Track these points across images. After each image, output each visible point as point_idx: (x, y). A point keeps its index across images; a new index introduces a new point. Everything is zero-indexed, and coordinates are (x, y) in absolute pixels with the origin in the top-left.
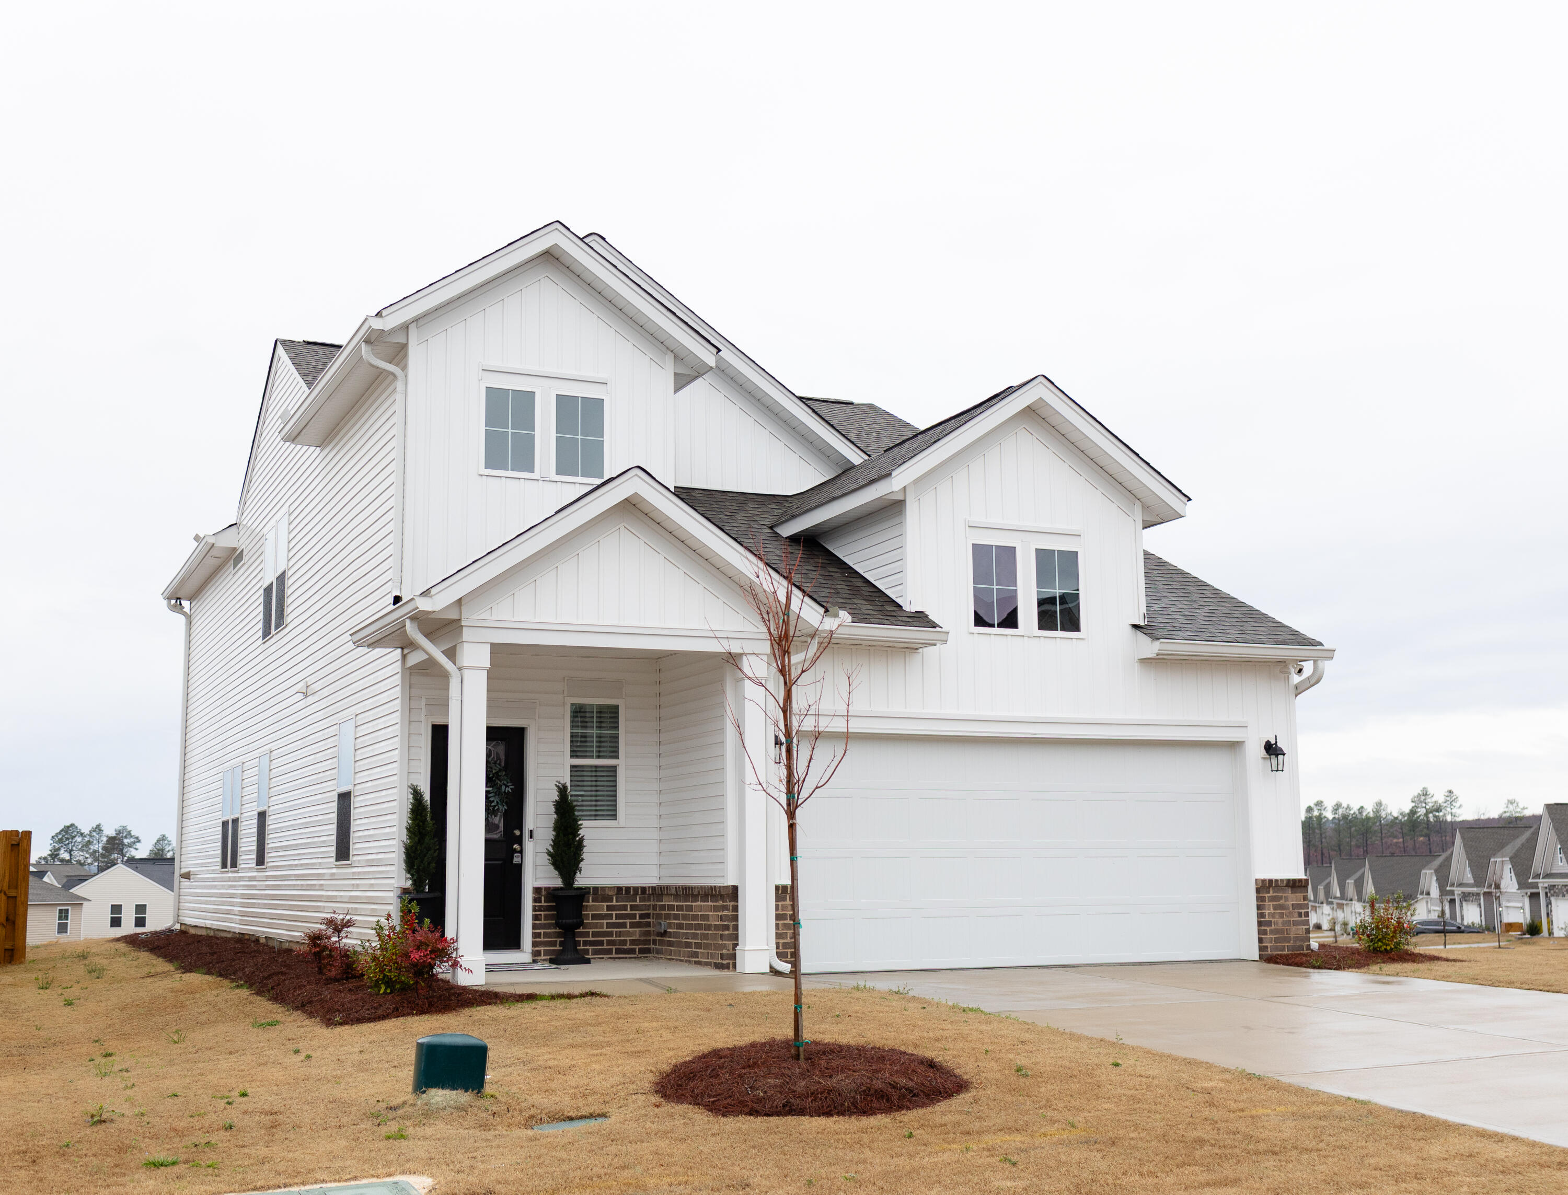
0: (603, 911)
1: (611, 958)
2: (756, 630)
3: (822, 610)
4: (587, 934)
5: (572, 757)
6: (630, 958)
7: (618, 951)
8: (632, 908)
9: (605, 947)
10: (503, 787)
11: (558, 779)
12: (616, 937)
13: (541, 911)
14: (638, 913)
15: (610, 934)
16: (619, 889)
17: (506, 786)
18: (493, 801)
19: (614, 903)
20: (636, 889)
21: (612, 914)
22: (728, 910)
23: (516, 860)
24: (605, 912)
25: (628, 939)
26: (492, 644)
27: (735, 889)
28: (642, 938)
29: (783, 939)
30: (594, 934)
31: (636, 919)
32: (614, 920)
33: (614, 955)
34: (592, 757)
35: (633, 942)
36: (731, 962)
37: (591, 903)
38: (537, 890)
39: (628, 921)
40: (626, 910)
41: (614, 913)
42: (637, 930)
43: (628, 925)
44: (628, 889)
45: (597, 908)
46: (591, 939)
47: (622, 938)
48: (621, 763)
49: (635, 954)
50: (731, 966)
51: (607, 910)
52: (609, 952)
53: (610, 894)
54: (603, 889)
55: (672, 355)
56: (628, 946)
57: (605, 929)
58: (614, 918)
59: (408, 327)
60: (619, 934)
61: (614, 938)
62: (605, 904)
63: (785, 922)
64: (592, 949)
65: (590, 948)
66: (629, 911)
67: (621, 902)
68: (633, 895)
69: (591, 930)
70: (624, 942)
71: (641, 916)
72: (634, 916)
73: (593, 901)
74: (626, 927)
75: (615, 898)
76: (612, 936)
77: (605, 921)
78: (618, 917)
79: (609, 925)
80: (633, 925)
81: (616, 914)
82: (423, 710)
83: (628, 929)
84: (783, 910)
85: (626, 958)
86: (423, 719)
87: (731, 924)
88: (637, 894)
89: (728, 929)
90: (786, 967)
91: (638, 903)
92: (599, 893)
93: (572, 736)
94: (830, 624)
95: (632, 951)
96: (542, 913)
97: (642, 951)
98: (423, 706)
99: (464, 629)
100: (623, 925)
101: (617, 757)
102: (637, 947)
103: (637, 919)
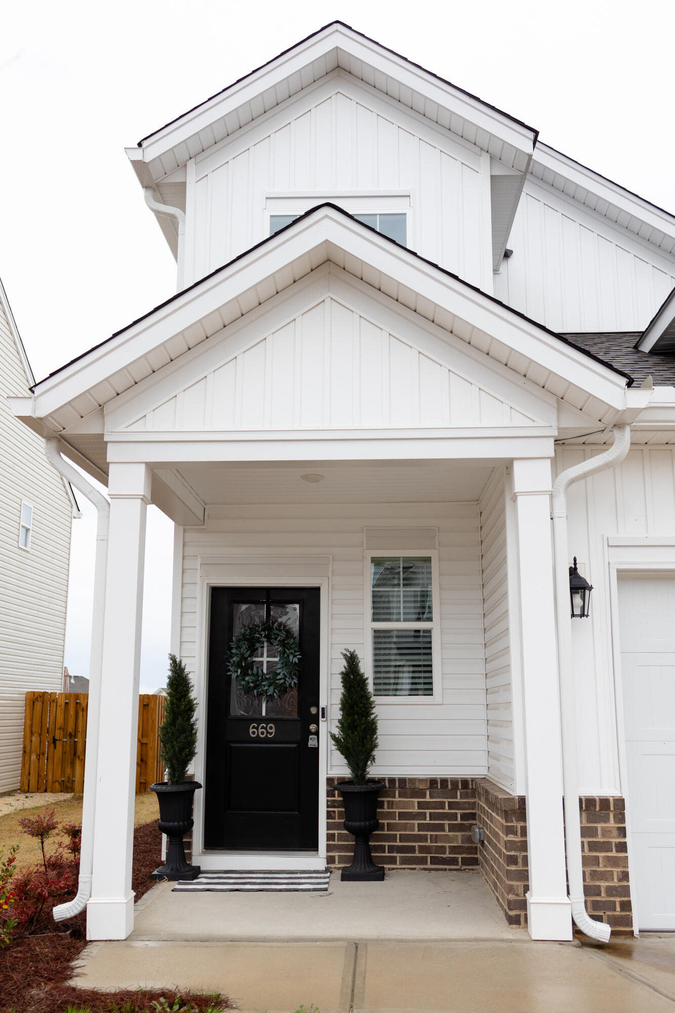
0: (414, 809)
1: (425, 869)
2: (531, 424)
3: (623, 381)
4: (394, 838)
5: (374, 620)
6: (450, 870)
7: (434, 861)
8: (451, 806)
9: (417, 854)
10: (291, 657)
11: (348, 647)
12: (431, 842)
13: (335, 807)
14: (459, 812)
15: (423, 838)
16: (433, 782)
17: (295, 656)
18: (279, 674)
19: (428, 799)
20: (455, 782)
21: (425, 813)
22: (516, 834)
23: (312, 743)
24: (416, 810)
25: (447, 845)
26: (148, 464)
27: (522, 801)
28: (466, 845)
29: (606, 880)
30: (403, 838)
31: (456, 820)
32: (428, 821)
33: (429, 866)
34: (398, 620)
35: (453, 850)
36: (522, 913)
37: (397, 799)
38: (330, 781)
39: (446, 822)
40: (444, 808)
41: (428, 811)
42: (459, 834)
43: (447, 828)
44: (444, 781)
45: (407, 805)
46: (398, 843)
47: (439, 844)
48: (434, 626)
49: (457, 865)
50: (522, 920)
51: (419, 808)
52: (422, 861)
53: (421, 787)
54: (412, 781)
55: (488, 156)
56: (447, 855)
57: (416, 832)
58: (428, 818)
59: (186, 165)
60: (435, 839)
61: (428, 844)
62: (416, 800)
63: (609, 854)
64: (401, 857)
65: (398, 855)
66: (447, 810)
67: (436, 798)
68: (452, 789)
69: (398, 833)
70: (442, 849)
71: (464, 817)
72: (454, 817)
73: (400, 796)
74: (444, 830)
75: (428, 793)
76: (427, 841)
77: (416, 822)
78: (432, 816)
79: (421, 827)
80: (452, 828)
81: (430, 813)
82: (199, 570)
83: (447, 833)
84: (603, 836)
85: (445, 870)
86: (198, 581)
87: (520, 855)
88: (457, 788)
89: (516, 863)
90: (601, 931)
91: (458, 800)
92: (406, 786)
93: (374, 596)
94: (638, 398)
95: (453, 861)
96: (336, 810)
97: (465, 862)
98: (198, 567)
99: (109, 446)
100: (441, 828)
101: (430, 619)
102: (460, 856)
103: (459, 821)
